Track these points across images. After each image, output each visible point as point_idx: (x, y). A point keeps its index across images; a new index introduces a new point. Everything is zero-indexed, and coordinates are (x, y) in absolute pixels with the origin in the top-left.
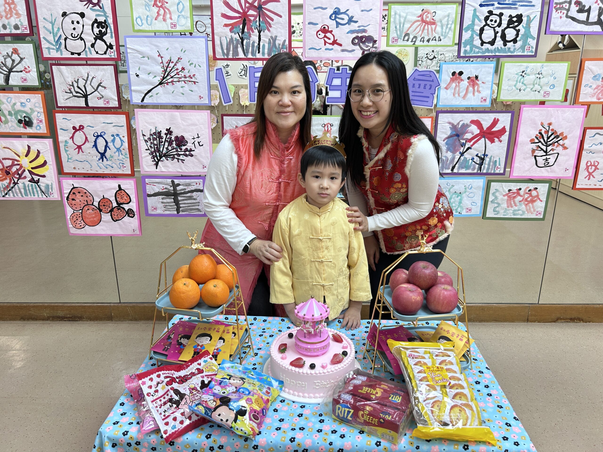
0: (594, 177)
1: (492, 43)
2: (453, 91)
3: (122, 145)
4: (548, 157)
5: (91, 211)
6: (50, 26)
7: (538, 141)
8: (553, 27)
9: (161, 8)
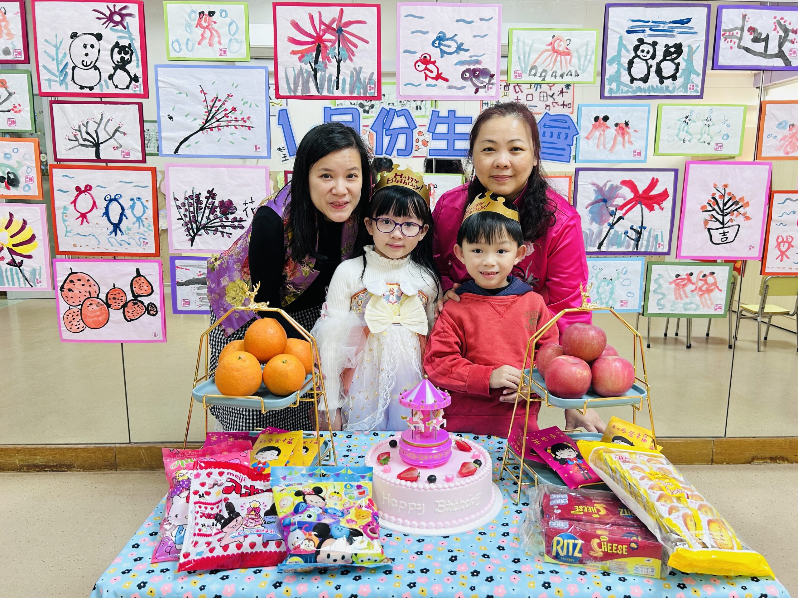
0: (788, 258)
1: (645, 79)
2: (596, 141)
3: (144, 213)
4: (726, 230)
6: (53, 52)
7: (711, 209)
8: (722, 61)
9: (206, 30)
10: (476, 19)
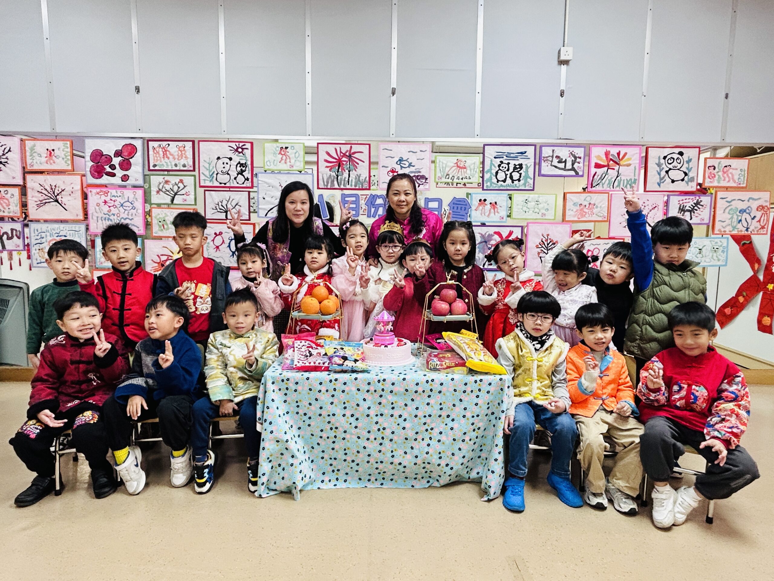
1: (504, 181)
2: (480, 212)
6: (207, 165)
7: (541, 247)
8: (543, 172)
9: (284, 156)
10: (418, 151)
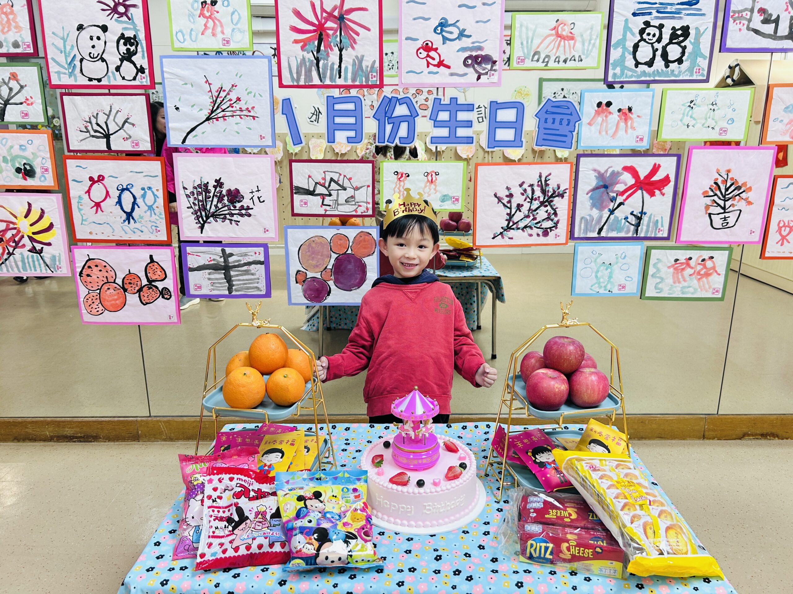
0: (789, 242)
1: (650, 64)
2: (599, 127)
3: (155, 201)
4: (727, 215)
5: (111, 291)
6: (60, 44)
7: (712, 194)
8: (730, 43)
9: (209, 19)
10: (479, 4)
